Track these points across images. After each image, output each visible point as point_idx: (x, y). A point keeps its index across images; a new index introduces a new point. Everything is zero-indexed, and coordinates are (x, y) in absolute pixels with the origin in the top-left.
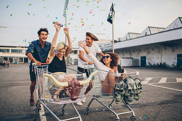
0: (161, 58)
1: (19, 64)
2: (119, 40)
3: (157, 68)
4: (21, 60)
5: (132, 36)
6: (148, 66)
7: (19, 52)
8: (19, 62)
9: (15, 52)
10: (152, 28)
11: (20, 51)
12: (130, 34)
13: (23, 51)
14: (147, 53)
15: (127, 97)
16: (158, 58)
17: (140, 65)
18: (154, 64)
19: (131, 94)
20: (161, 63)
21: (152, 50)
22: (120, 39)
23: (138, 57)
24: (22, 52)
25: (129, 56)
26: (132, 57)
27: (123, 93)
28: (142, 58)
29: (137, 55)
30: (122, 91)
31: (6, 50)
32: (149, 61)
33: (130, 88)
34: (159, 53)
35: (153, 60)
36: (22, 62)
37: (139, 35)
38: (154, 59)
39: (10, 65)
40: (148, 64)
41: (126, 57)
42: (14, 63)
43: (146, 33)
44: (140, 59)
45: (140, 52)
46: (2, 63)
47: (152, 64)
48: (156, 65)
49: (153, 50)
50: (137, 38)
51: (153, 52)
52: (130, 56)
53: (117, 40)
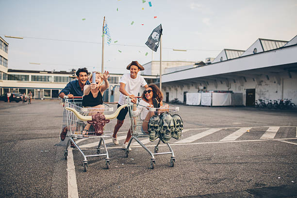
0: (283, 93)
1: (44, 99)
2: (209, 62)
3: (275, 108)
4: (47, 94)
5: (231, 55)
6: (258, 106)
7: (44, 80)
8: (44, 97)
9: (38, 81)
10: (266, 42)
11: (46, 79)
12: (227, 51)
13: (50, 79)
14: (257, 84)
15: (163, 134)
16: (277, 92)
17: (244, 104)
18: (270, 102)
19: (168, 131)
20: (283, 101)
21: (266, 79)
22: (209, 60)
23: (240, 89)
24: (48, 81)
25: (226, 89)
26: (230, 90)
27: (158, 130)
28: (248, 91)
29: (240, 87)
30: (156, 128)
31: (23, 77)
32: (260, 97)
33: (166, 124)
34: (279, 83)
35: (267, 96)
36: (49, 97)
37: (242, 53)
38: (270, 93)
39: (32, 101)
40: (259, 102)
41: (221, 90)
42: (36, 99)
43: (255, 49)
44: (244, 93)
45: (246, 81)
46: (16, 98)
47: (267, 103)
48: (273, 103)
49: (268, 79)
50: (240, 57)
51: (268, 82)
52: (228, 88)
53: (205, 62)
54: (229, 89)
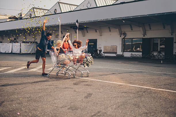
22: (21, 16)
53: (17, 17)
54: (35, 40)
